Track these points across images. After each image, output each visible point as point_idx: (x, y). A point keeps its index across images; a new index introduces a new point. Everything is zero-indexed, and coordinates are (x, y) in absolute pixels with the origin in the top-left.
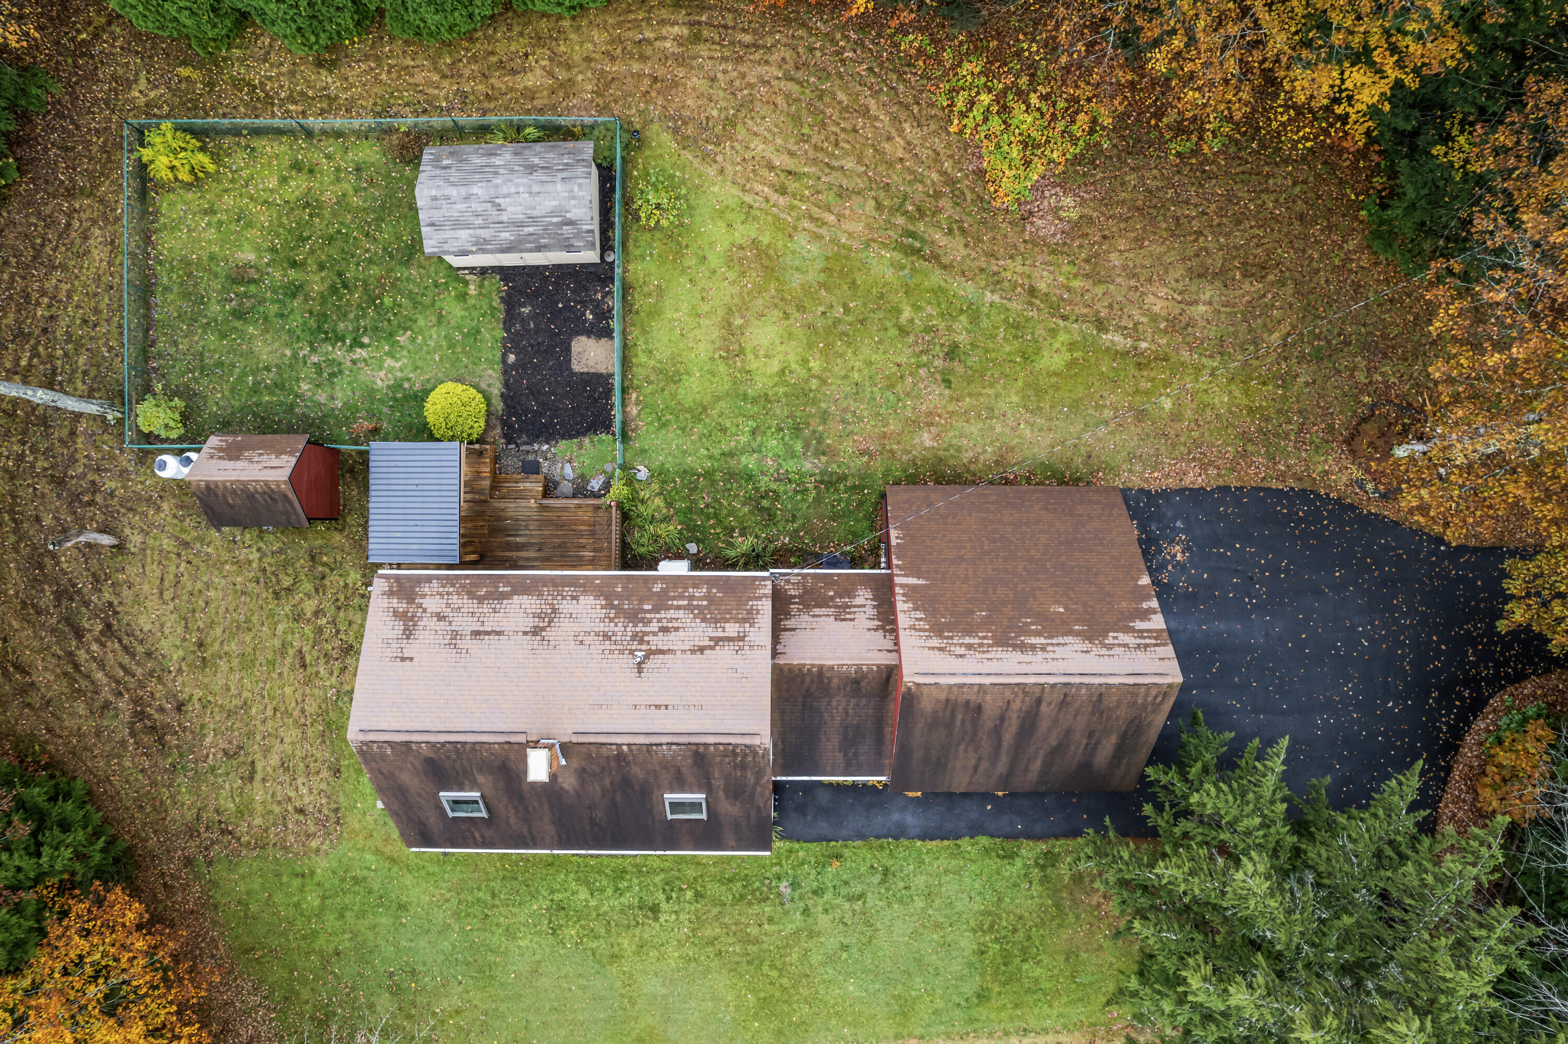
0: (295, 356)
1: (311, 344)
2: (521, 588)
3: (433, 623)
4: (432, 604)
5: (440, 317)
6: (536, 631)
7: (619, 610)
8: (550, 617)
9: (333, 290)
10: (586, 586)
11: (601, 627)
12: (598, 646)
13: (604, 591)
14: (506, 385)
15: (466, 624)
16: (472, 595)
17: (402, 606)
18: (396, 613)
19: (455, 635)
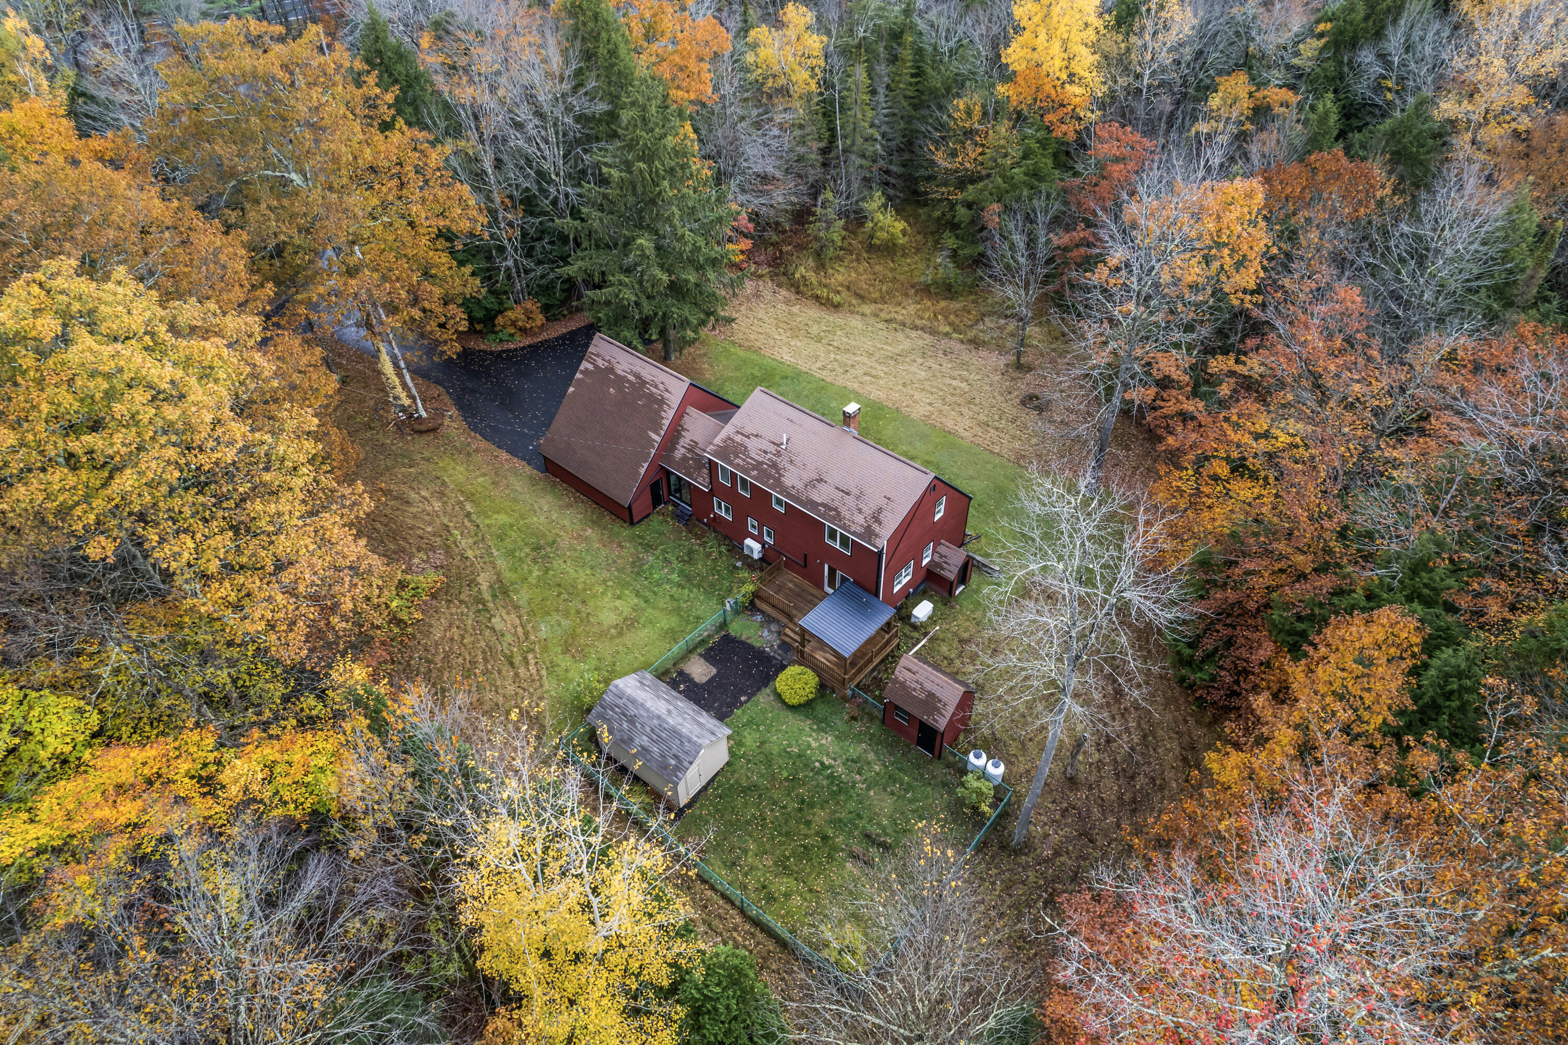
0: (868, 789)
1: (853, 787)
2: (813, 505)
3: (865, 509)
4: (860, 519)
5: (763, 743)
6: (820, 480)
7: (778, 472)
8: (811, 484)
9: (812, 805)
10: (784, 490)
11: (791, 467)
12: (798, 460)
13: (778, 484)
14: (759, 689)
15: (850, 501)
16: (838, 513)
17: (875, 526)
18: (880, 524)
19: (858, 498)
